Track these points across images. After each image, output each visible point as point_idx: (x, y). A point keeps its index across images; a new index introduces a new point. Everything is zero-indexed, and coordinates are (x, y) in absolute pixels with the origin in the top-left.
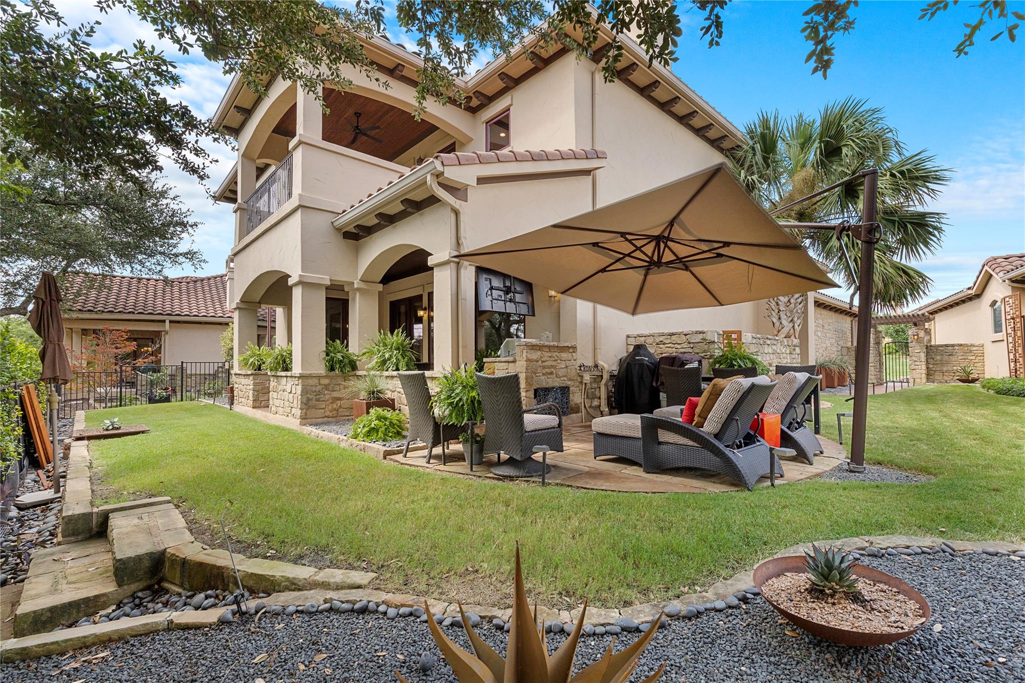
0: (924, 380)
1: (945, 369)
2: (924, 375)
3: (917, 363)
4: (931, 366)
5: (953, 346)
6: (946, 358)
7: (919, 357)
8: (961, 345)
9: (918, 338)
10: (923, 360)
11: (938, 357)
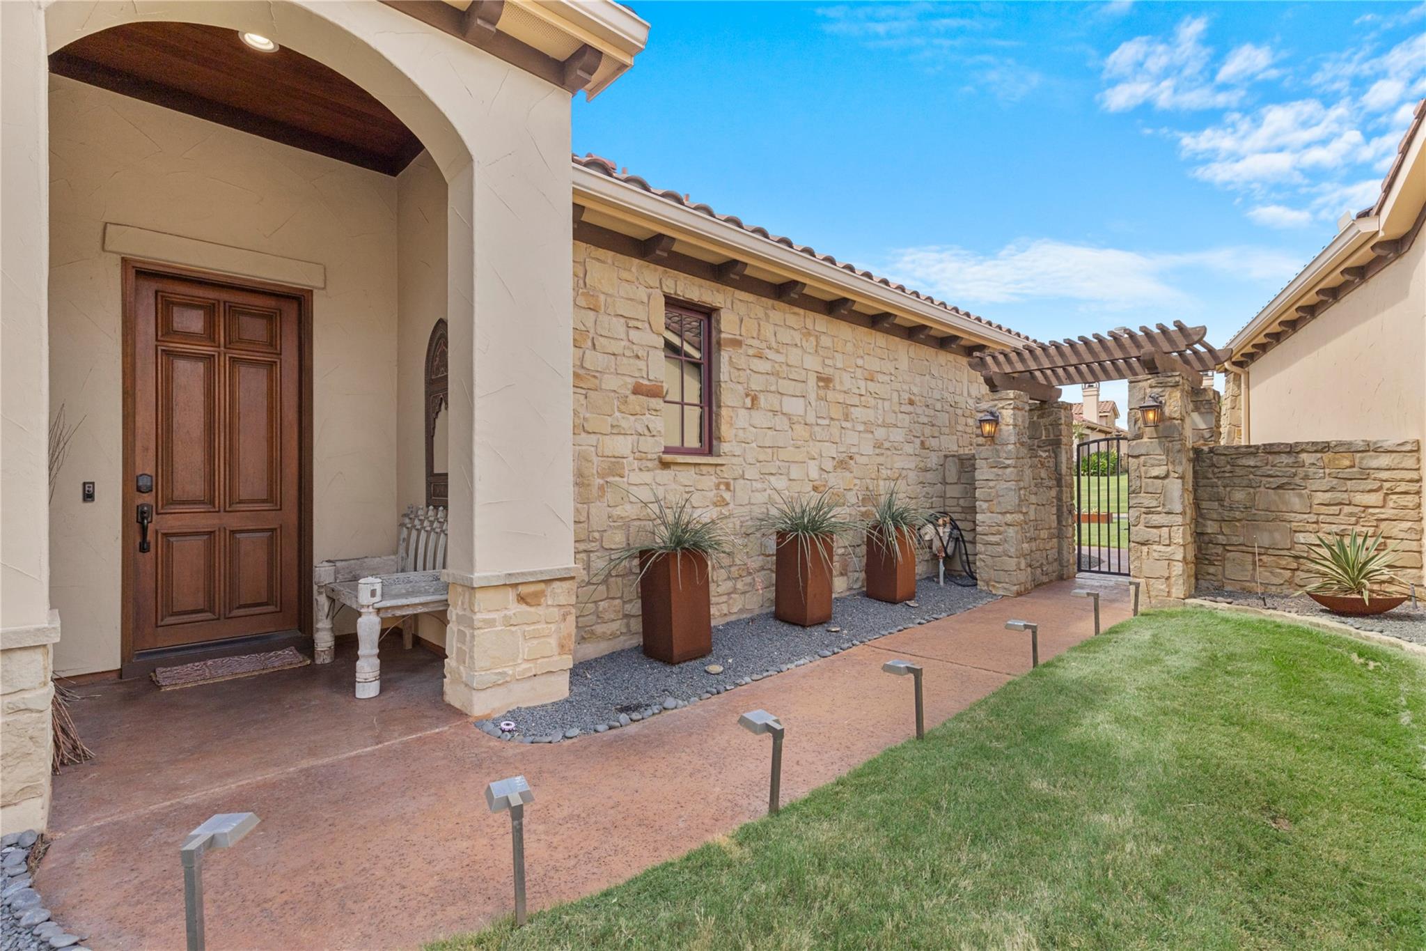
0: (1178, 590)
1: (1264, 539)
2: (1178, 568)
3: (1156, 519)
4: (1211, 528)
5: (1292, 450)
6: (1266, 497)
7: (1163, 492)
8: (1324, 448)
9: (1161, 418)
10: (1178, 508)
11: (1239, 495)
